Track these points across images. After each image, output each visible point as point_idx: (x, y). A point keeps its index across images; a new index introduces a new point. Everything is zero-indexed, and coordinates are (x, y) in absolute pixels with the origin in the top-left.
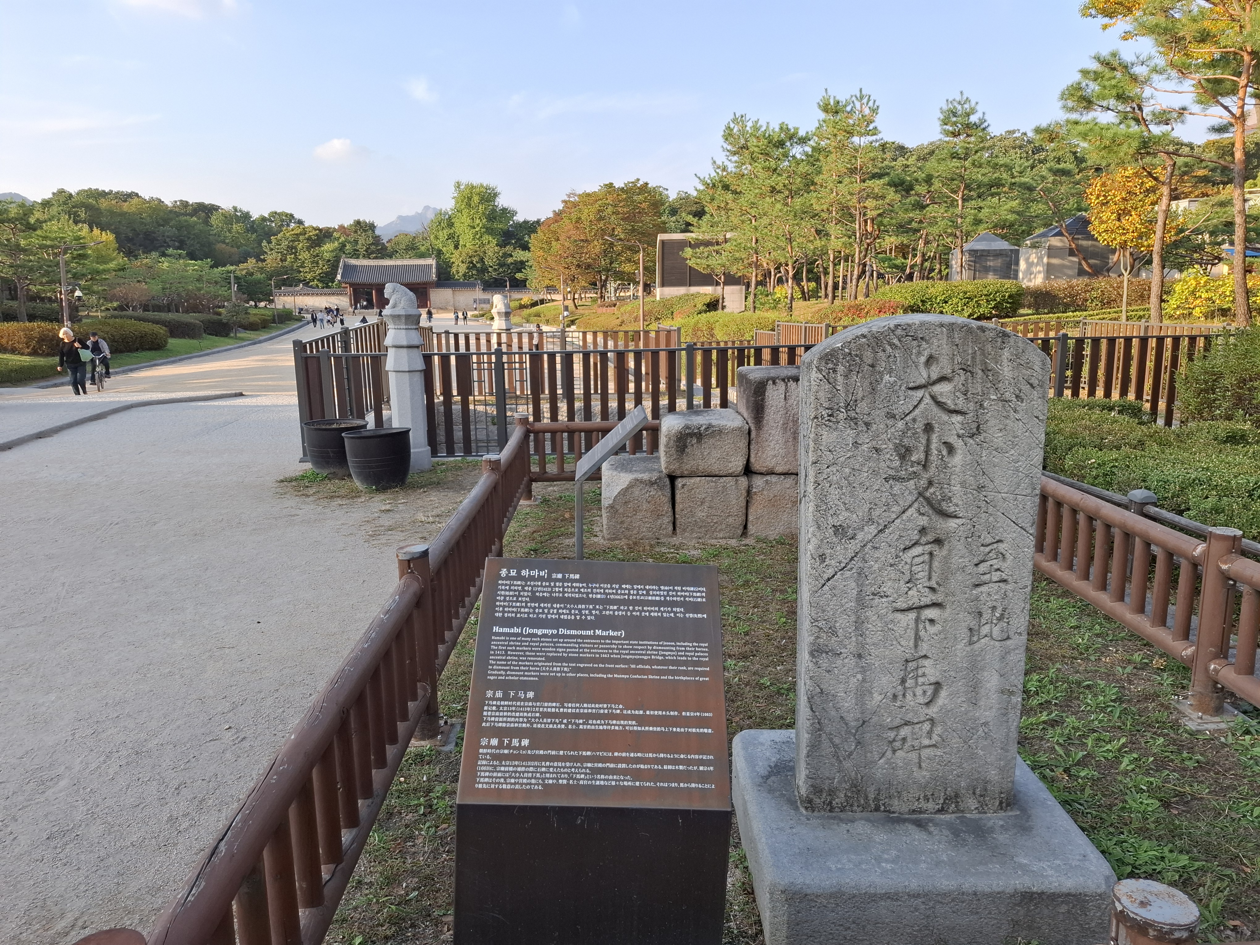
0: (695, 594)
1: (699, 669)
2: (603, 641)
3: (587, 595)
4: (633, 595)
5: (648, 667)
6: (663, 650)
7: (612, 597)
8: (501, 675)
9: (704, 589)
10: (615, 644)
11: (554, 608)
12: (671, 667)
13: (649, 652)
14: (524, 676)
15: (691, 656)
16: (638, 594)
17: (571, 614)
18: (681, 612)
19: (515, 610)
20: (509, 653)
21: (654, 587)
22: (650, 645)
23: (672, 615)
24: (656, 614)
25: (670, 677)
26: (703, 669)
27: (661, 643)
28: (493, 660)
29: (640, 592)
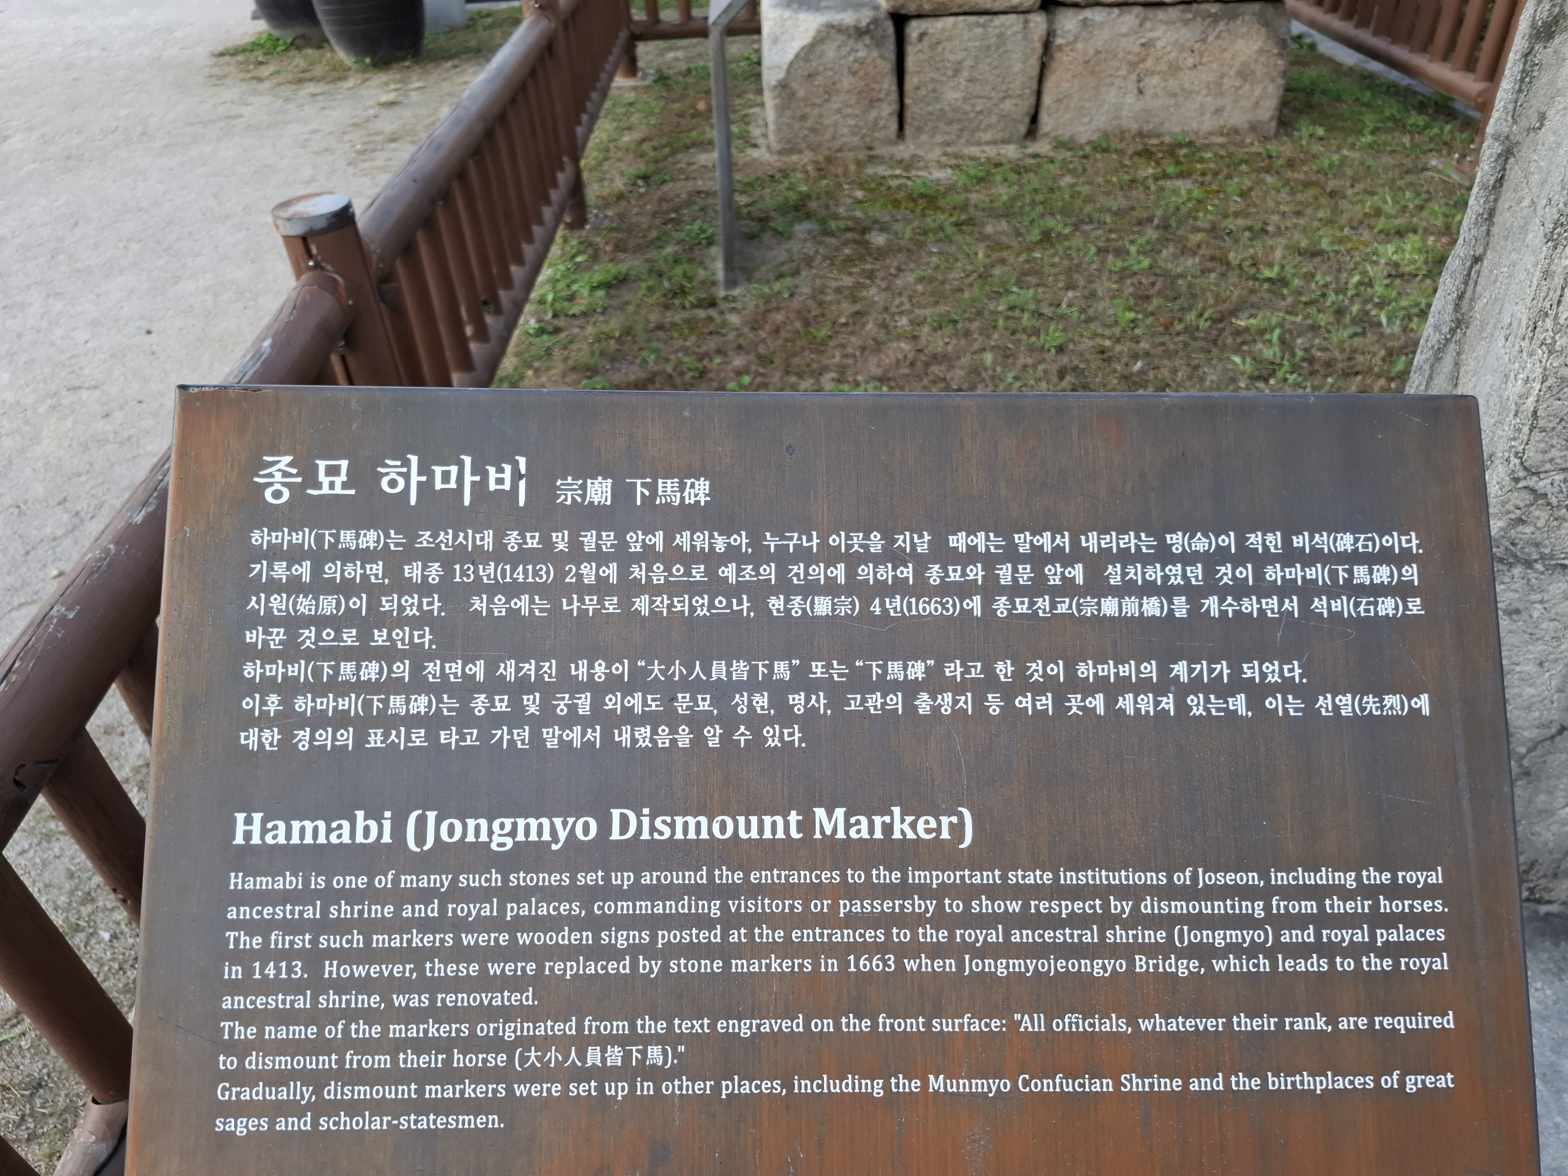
0: (1361, 573)
1: (1401, 1024)
2: (856, 876)
3: (759, 605)
4: (1014, 590)
5: (1114, 1024)
6: (1198, 922)
7: (896, 605)
8: (292, 1109)
9: (1413, 542)
10: (925, 891)
11: (576, 687)
12: (1243, 1023)
13: (1118, 935)
14: (422, 1106)
15: (1355, 951)
16: (1039, 587)
17: (672, 720)
18: (1286, 687)
19: (350, 704)
20: (330, 969)
21: (1129, 541)
22: (1124, 892)
23: (1239, 703)
24: (1146, 703)
25: (1243, 1083)
26: (1421, 1022)
27: (1183, 878)
28: (245, 1017)
29: (1054, 574)
